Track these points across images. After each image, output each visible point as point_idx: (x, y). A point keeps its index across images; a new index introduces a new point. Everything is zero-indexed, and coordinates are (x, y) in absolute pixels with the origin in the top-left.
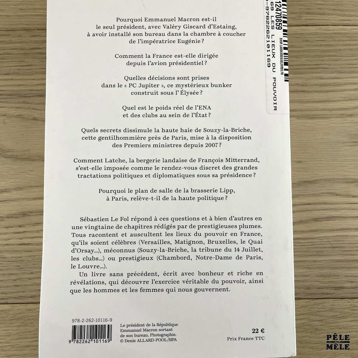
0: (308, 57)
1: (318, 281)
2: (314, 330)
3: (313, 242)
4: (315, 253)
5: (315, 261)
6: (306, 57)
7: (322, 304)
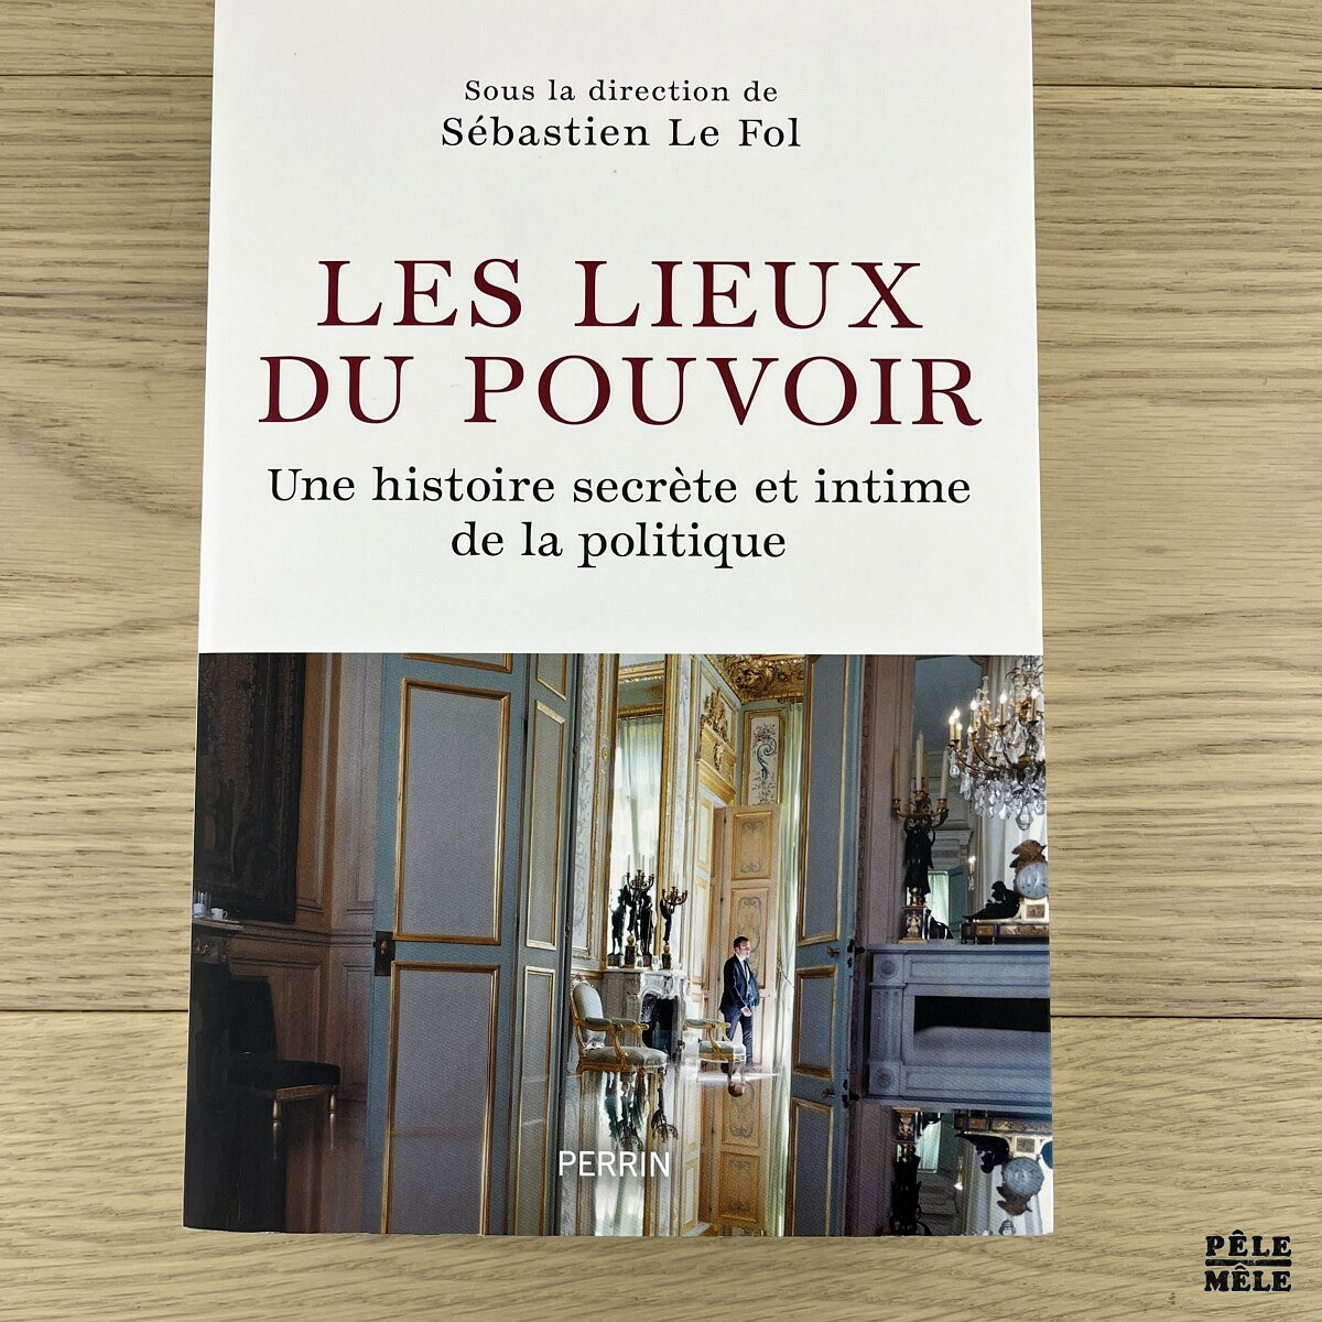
0: (1194, 193)
1: (1210, 959)
2: (1192, 1124)
3: (1196, 825)
4: (1202, 862)
5: (1202, 890)
6: (1185, 194)
7: (1223, 1037)
